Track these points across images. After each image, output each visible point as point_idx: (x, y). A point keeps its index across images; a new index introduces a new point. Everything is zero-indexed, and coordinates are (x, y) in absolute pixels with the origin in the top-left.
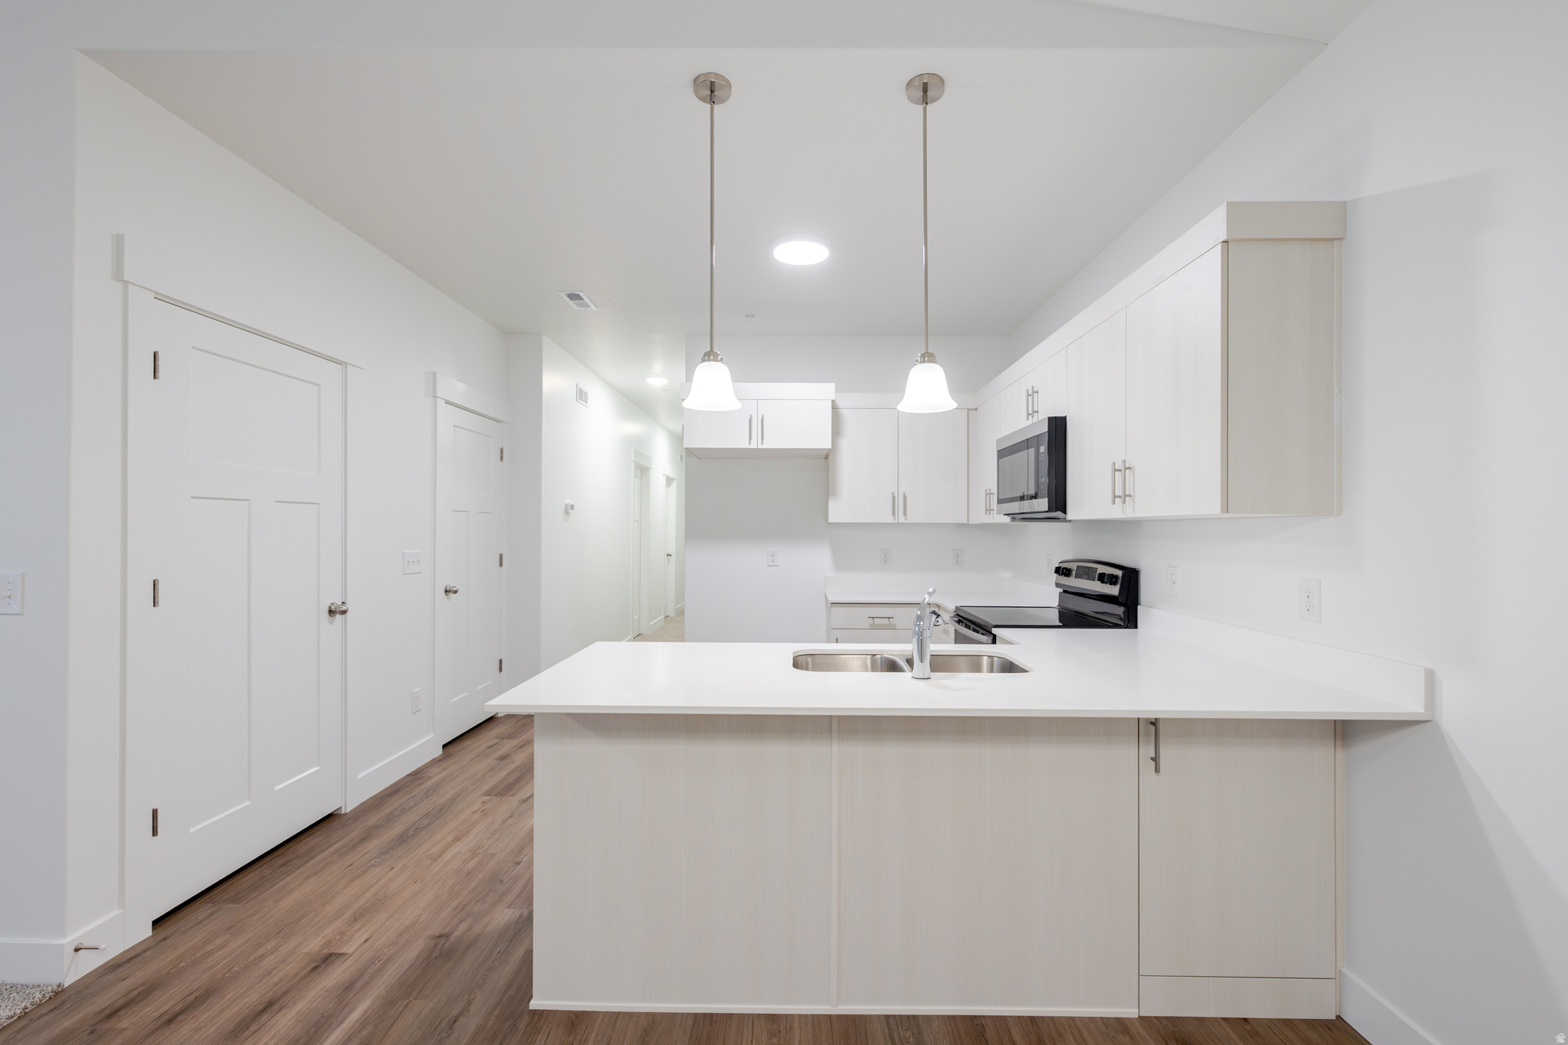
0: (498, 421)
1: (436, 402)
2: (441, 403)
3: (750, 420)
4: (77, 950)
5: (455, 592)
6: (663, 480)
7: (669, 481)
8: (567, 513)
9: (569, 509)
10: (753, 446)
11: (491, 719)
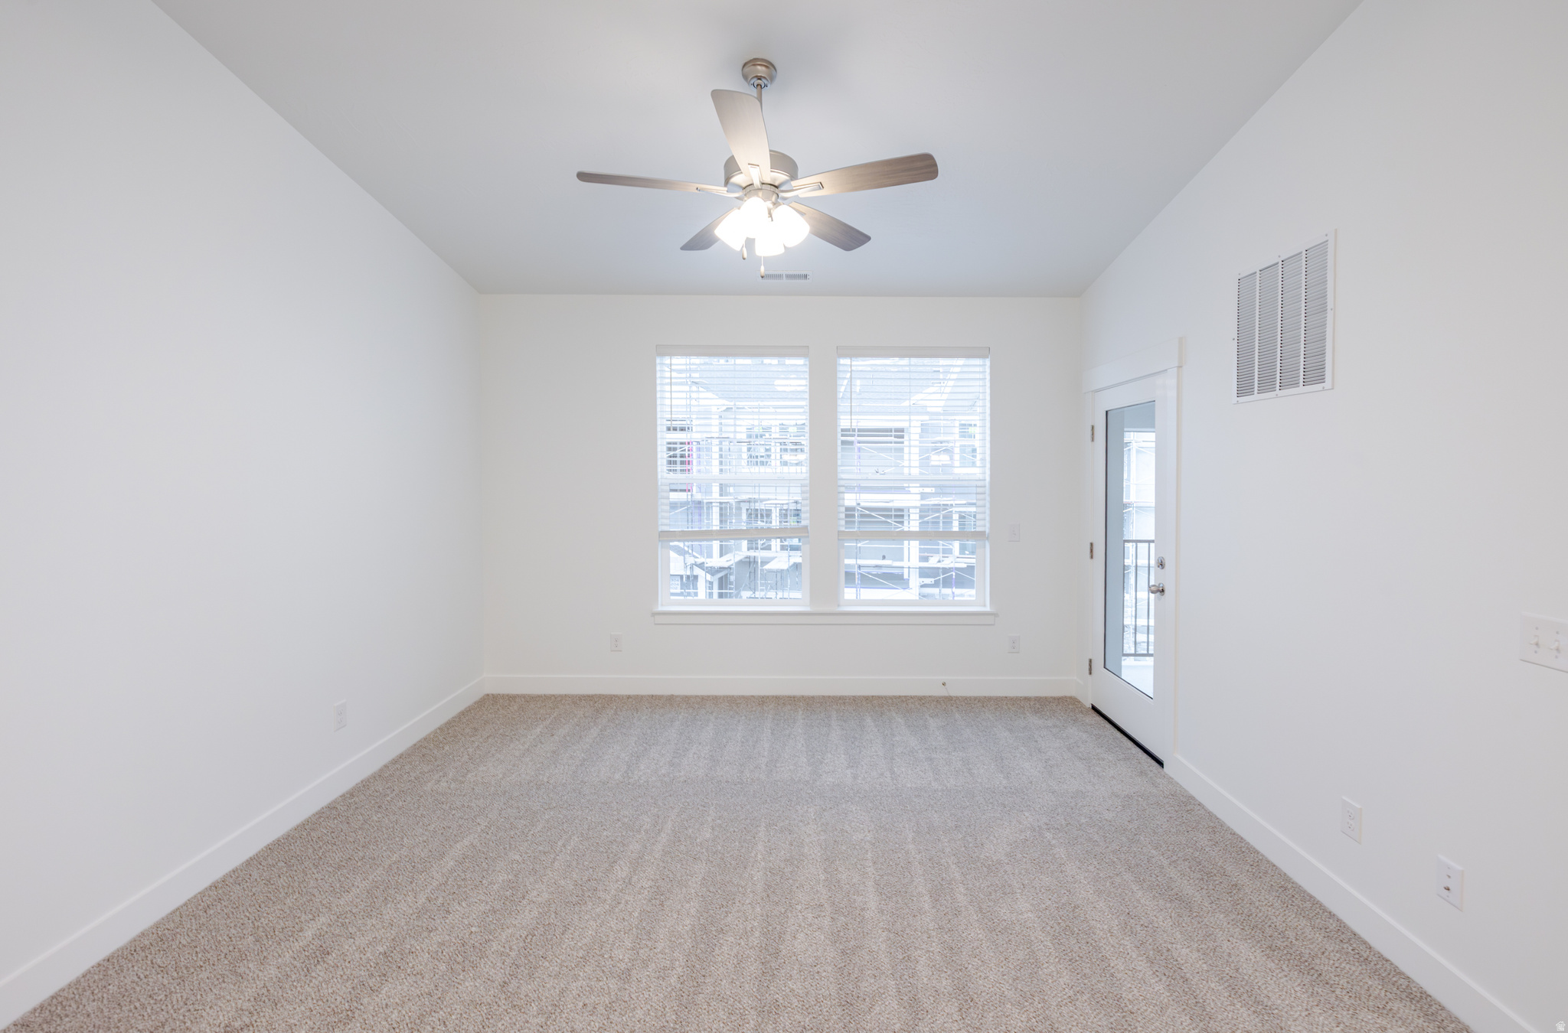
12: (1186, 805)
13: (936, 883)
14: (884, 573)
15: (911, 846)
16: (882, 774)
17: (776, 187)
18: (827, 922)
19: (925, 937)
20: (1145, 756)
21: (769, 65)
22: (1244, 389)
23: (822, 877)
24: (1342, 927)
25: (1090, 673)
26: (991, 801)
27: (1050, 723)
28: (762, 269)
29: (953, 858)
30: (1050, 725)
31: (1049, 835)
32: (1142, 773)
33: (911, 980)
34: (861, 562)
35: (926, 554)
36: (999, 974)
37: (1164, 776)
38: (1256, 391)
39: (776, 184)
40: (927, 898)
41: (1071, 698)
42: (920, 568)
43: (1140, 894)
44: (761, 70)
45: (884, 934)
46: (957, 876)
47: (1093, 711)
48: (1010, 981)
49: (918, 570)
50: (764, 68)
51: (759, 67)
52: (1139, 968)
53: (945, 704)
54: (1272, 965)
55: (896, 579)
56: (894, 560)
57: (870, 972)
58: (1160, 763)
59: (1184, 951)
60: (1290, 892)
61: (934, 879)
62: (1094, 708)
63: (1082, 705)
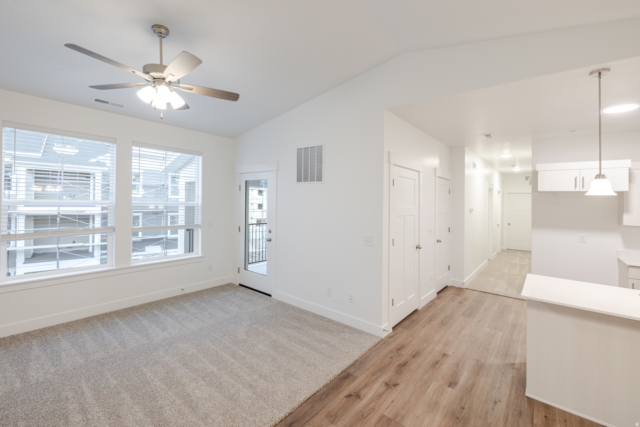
0: (448, 180)
1: (436, 177)
2: (437, 177)
3: (576, 179)
4: (384, 330)
5: (440, 242)
6: (497, 192)
7: (499, 192)
8: (471, 212)
9: (471, 210)
10: (578, 190)
11: (446, 287)
12: (283, 304)
13: (231, 353)
14: (74, 251)
15: (213, 347)
16: (181, 329)
17: (171, 83)
18: (202, 382)
19: (240, 369)
20: (264, 295)
21: (167, 29)
22: (299, 180)
23: (187, 371)
24: (329, 319)
25: (239, 273)
26: (229, 323)
27: (230, 293)
28: (162, 115)
29: (230, 344)
30: (230, 294)
31: (254, 326)
32: (267, 300)
33: (245, 382)
34: (60, 246)
35: (104, 238)
36: (268, 366)
37: (273, 299)
38: (303, 181)
39: (171, 82)
40: (231, 358)
41: (230, 283)
42: (101, 245)
43: (287, 330)
44: (163, 30)
45: (226, 375)
46: (236, 348)
47: (240, 286)
48: (272, 366)
49: (100, 246)
50: (164, 30)
51: (162, 29)
52: (298, 347)
53: (186, 297)
54: (322, 333)
55: (85, 253)
56: (84, 243)
57: (230, 387)
58: (270, 296)
59: (305, 339)
60: (315, 316)
61: (229, 352)
62: (240, 285)
63: (236, 285)
